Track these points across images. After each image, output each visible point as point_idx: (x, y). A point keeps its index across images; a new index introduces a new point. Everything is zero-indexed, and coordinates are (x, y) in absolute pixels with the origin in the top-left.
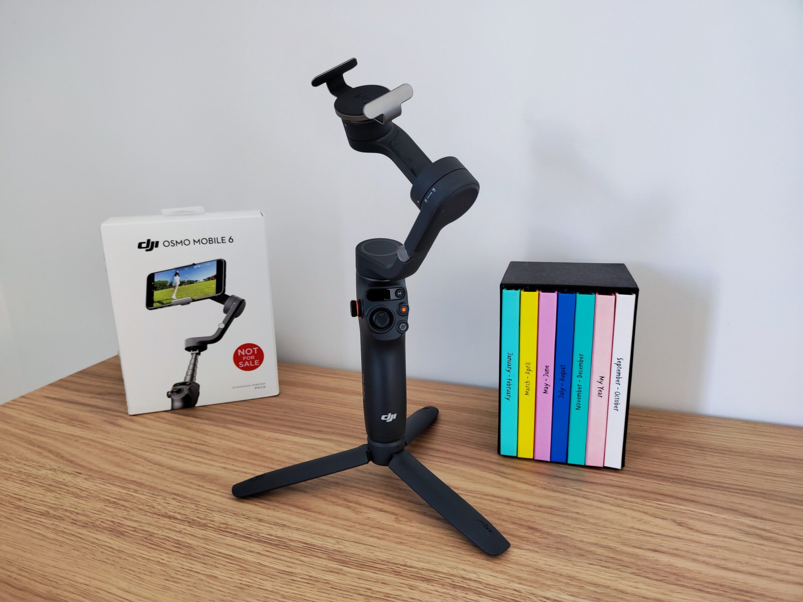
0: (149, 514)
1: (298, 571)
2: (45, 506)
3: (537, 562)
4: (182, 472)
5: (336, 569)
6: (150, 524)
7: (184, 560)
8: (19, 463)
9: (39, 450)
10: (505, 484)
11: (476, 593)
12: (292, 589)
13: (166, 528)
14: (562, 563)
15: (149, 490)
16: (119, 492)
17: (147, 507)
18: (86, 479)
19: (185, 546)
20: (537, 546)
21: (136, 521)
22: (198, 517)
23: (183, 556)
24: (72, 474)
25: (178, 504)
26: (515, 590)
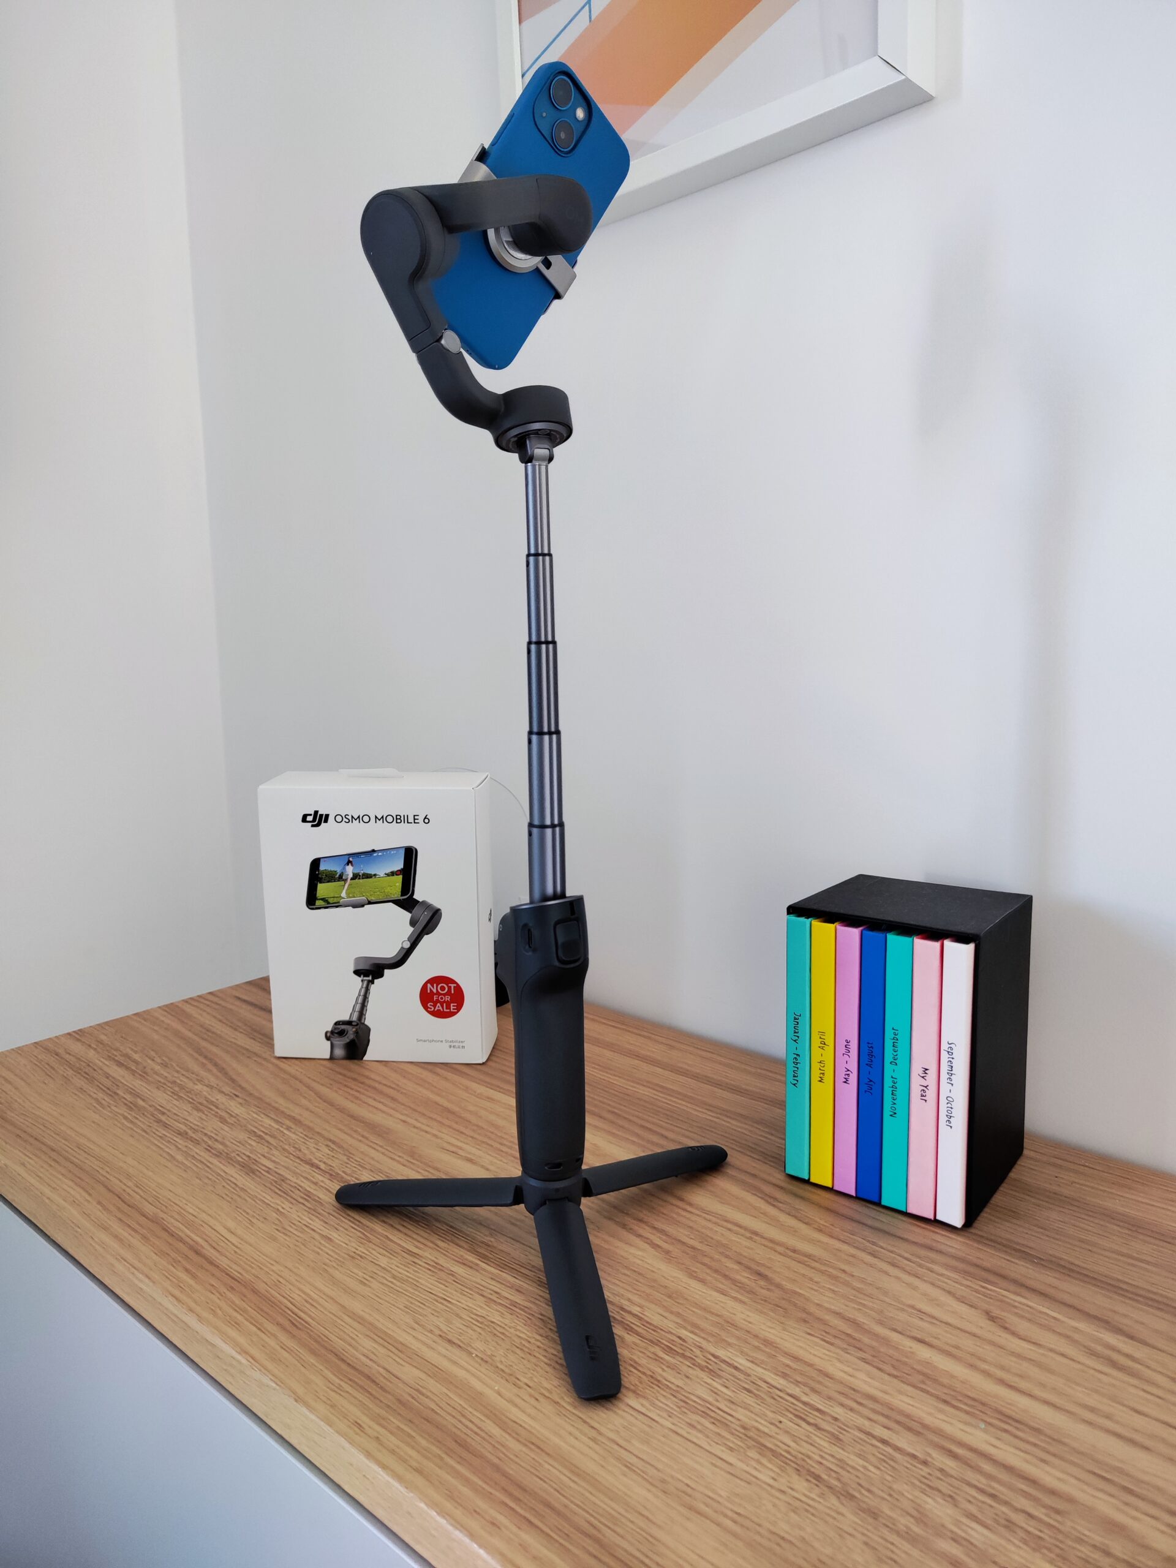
0: (291, 1156)
1: (426, 1254)
2: (186, 1125)
3: (735, 1314)
4: (352, 1116)
5: (472, 1262)
6: (287, 1168)
7: (306, 1213)
8: (178, 1072)
9: (204, 1061)
10: (765, 1214)
11: (626, 1329)
12: (408, 1272)
13: (302, 1176)
14: (769, 1324)
15: (304, 1130)
16: (270, 1125)
17: (294, 1149)
18: (241, 1104)
19: (314, 1200)
20: (750, 1296)
21: (274, 1162)
22: (343, 1172)
23: (307, 1209)
24: (228, 1095)
25: (329, 1152)
26: (680, 1338)
